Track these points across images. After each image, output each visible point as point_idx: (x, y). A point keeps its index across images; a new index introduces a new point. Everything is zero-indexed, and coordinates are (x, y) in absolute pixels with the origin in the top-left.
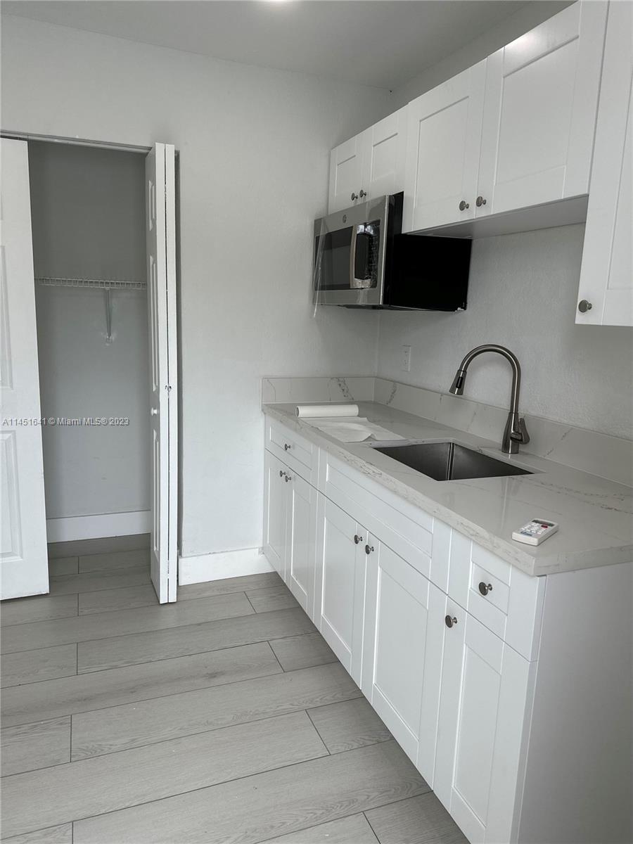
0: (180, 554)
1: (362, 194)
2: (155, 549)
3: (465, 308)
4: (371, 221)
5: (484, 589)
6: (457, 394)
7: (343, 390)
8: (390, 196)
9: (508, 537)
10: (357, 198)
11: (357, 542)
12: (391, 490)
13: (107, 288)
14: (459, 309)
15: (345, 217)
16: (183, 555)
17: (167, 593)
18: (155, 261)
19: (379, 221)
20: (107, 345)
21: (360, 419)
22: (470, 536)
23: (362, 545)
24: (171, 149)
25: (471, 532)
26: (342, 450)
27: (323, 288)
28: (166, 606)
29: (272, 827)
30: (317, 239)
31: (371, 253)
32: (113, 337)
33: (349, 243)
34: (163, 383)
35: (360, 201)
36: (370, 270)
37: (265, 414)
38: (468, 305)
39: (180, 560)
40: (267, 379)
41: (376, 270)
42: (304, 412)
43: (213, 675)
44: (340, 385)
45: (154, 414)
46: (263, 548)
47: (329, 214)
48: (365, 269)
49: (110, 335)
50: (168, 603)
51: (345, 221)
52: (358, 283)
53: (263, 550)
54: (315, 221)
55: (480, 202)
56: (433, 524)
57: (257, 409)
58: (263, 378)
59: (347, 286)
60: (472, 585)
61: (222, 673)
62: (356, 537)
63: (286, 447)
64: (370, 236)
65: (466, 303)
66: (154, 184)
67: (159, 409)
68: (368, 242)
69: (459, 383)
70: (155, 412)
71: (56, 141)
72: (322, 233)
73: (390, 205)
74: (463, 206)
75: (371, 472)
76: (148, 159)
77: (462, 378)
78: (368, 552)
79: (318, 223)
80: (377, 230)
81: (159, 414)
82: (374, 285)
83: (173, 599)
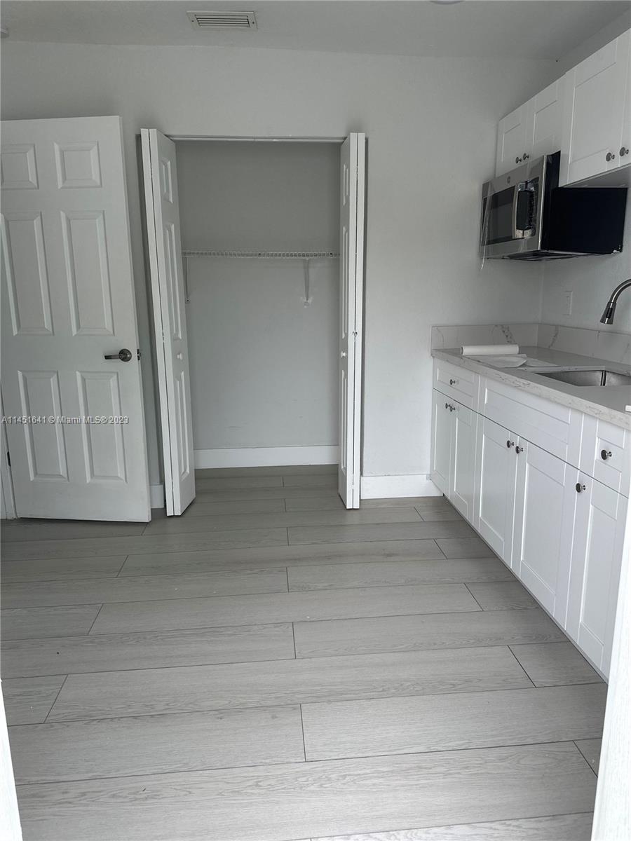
0: (361, 474)
1: (526, 157)
2: (342, 467)
3: (621, 251)
4: (531, 179)
5: (604, 455)
6: (607, 323)
7: (507, 336)
8: (548, 156)
9: (623, 410)
10: (521, 160)
11: (509, 446)
12: (537, 396)
13: (307, 258)
14: (615, 251)
15: (509, 178)
16: (364, 475)
17: (352, 502)
18: (348, 230)
19: (538, 178)
20: (305, 307)
21: (520, 355)
22: (594, 415)
23: (513, 448)
24: (362, 136)
25: (596, 412)
26: (499, 372)
27: (489, 243)
28: (352, 512)
29: (435, 644)
30: (485, 200)
31: (531, 206)
32: (310, 301)
33: (512, 201)
34: (351, 330)
35: (523, 163)
36: (530, 221)
37: (433, 357)
38: (624, 247)
39: (362, 478)
40: (436, 327)
41: (535, 220)
42: (467, 351)
43: (389, 555)
44: (504, 331)
45: (343, 357)
46: (430, 475)
47: (497, 176)
48: (526, 221)
49: (307, 300)
50: (353, 509)
51: (509, 182)
52: (519, 233)
53: (430, 477)
54: (484, 185)
55: (623, 152)
56: (570, 416)
57: (427, 354)
58: (433, 327)
59: (510, 238)
60: (597, 455)
61: (397, 555)
62: (508, 442)
63: (451, 382)
64: (531, 192)
65: (622, 246)
66: (348, 167)
67: (347, 352)
68: (528, 198)
69: (609, 314)
70: (344, 354)
71: (275, 140)
72: (490, 194)
73: (548, 164)
74: (609, 157)
75: (521, 384)
76: (343, 146)
77: (612, 309)
78: (518, 452)
79: (485, 186)
80: (536, 187)
81: (347, 356)
82: (533, 234)
83: (357, 506)
